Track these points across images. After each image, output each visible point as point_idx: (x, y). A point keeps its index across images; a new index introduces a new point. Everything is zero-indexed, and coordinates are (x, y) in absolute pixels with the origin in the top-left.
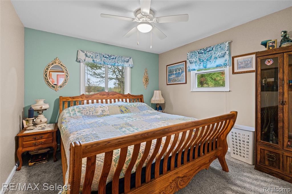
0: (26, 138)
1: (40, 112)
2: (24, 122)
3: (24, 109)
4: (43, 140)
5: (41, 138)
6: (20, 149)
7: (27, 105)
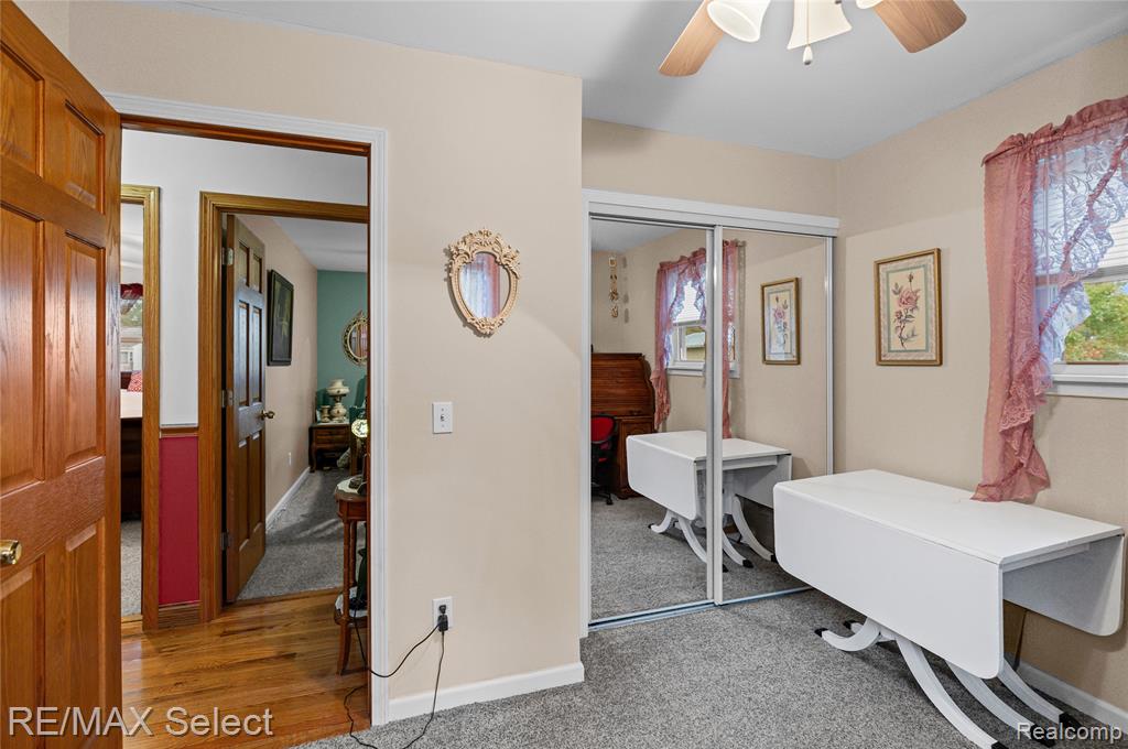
0: (320, 432)
1: (338, 397)
2: (318, 413)
3: (318, 393)
4: (340, 437)
5: (338, 434)
6: (314, 444)
7: (322, 388)
